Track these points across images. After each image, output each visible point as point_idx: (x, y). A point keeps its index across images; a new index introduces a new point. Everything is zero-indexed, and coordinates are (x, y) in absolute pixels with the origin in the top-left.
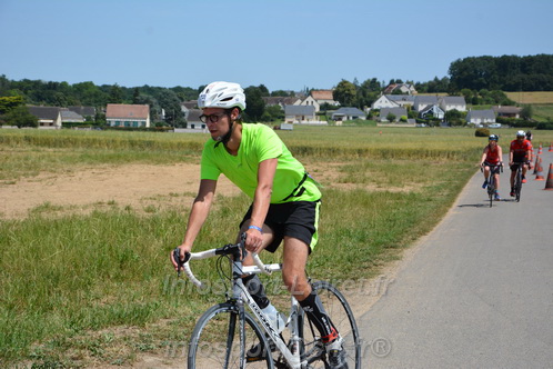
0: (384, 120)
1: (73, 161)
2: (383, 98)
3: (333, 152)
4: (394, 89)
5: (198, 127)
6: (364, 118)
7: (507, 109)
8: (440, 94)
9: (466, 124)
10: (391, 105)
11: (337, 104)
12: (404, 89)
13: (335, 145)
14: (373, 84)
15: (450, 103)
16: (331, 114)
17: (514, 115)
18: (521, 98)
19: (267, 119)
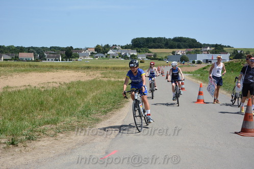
0: (111, 57)
1: (11, 71)
2: (111, 51)
3: (97, 68)
4: (114, 47)
5: (50, 59)
6: (105, 57)
7: (149, 54)
8: (129, 49)
10: (113, 53)
11: (96, 52)
12: (117, 48)
13: (98, 65)
14: (107, 46)
15: (132, 52)
16: (94, 56)
17: (152, 56)
18: (153, 51)
19: (73, 58)
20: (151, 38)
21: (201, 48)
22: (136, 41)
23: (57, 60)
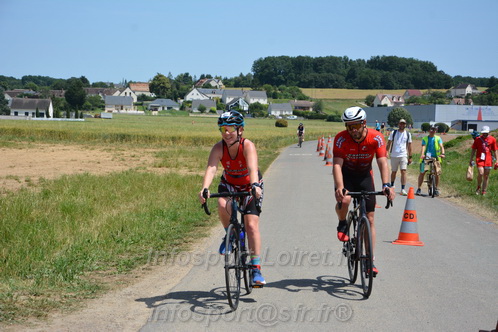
0: (195, 111)
2: (195, 91)
3: (149, 139)
4: (204, 83)
5: (21, 114)
6: (177, 109)
7: (302, 103)
8: (245, 89)
9: (267, 116)
10: (201, 97)
11: (153, 95)
12: (213, 84)
13: (151, 132)
14: (186, 78)
15: (253, 97)
16: (147, 105)
17: (308, 108)
18: (313, 94)
19: (88, 108)
20: (308, 58)
21: (447, 87)
22: (267, 67)
23: (42, 115)
